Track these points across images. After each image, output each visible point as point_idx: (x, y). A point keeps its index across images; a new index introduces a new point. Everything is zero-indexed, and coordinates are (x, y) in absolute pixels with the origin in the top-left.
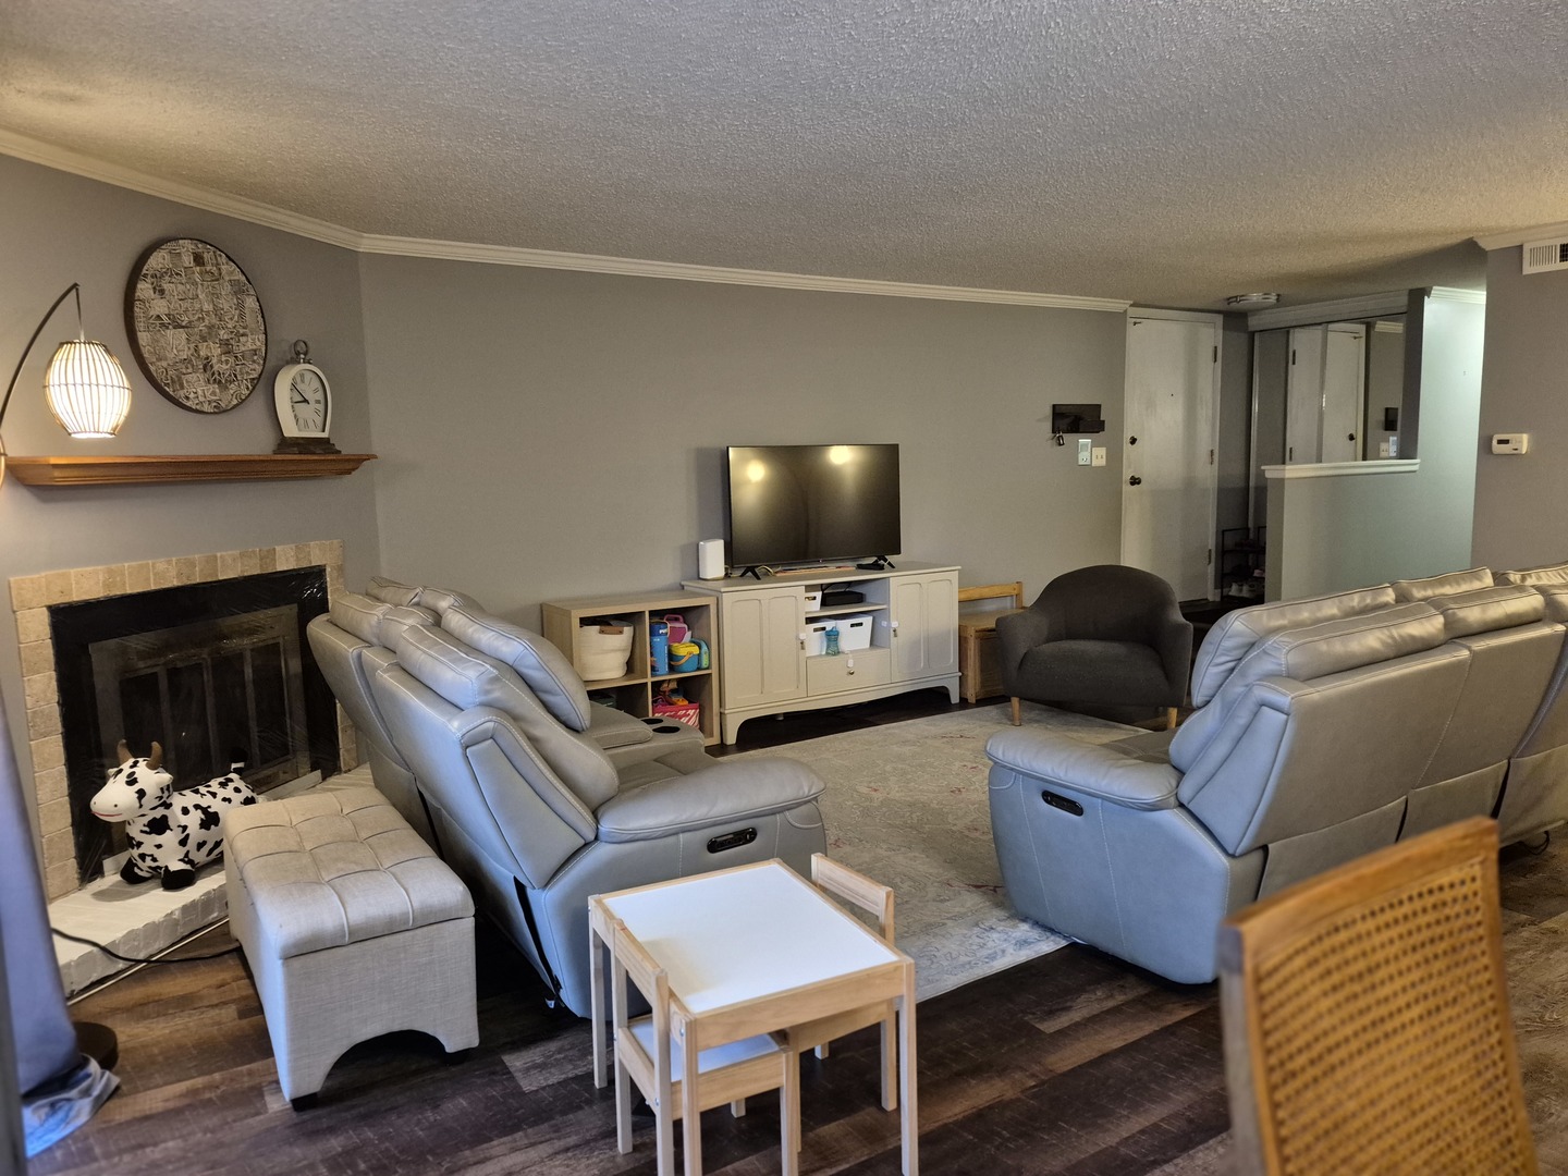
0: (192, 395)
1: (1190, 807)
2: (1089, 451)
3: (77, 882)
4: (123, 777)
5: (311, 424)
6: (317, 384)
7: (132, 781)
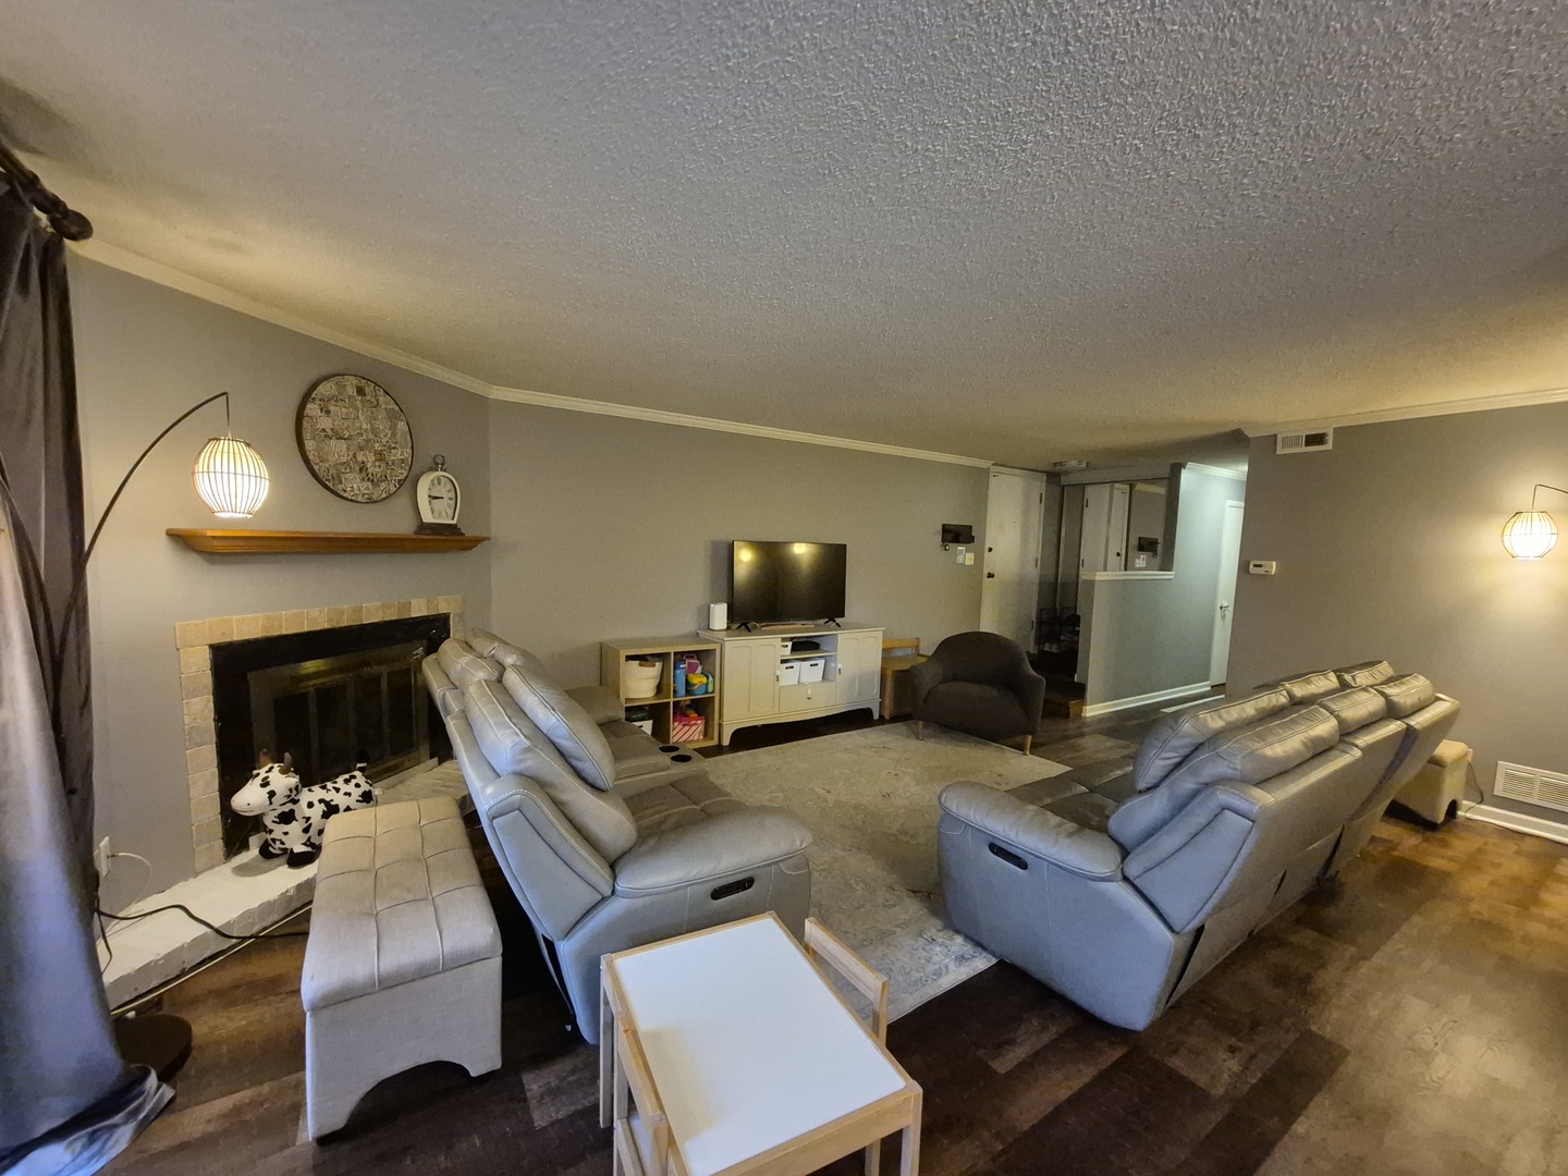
0: (349, 489)
1: (1136, 882)
2: (964, 555)
3: (222, 858)
4: (258, 781)
5: (444, 514)
6: (449, 486)
7: (265, 784)
